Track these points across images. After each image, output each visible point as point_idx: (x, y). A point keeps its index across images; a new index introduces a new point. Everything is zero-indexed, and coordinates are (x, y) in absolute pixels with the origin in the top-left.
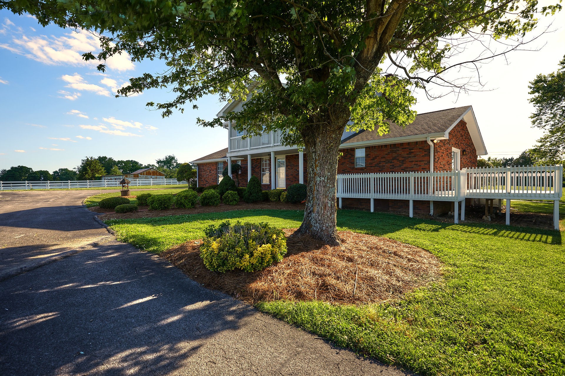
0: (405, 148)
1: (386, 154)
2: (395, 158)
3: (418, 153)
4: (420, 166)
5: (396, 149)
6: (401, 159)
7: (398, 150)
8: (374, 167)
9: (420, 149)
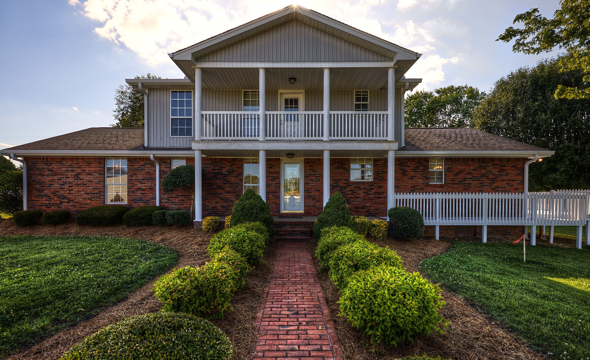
0: (497, 165)
1: (473, 170)
2: (483, 175)
3: (510, 171)
4: (513, 186)
5: (485, 165)
6: (491, 176)
7: (489, 166)
8: (457, 184)
9: (512, 166)
